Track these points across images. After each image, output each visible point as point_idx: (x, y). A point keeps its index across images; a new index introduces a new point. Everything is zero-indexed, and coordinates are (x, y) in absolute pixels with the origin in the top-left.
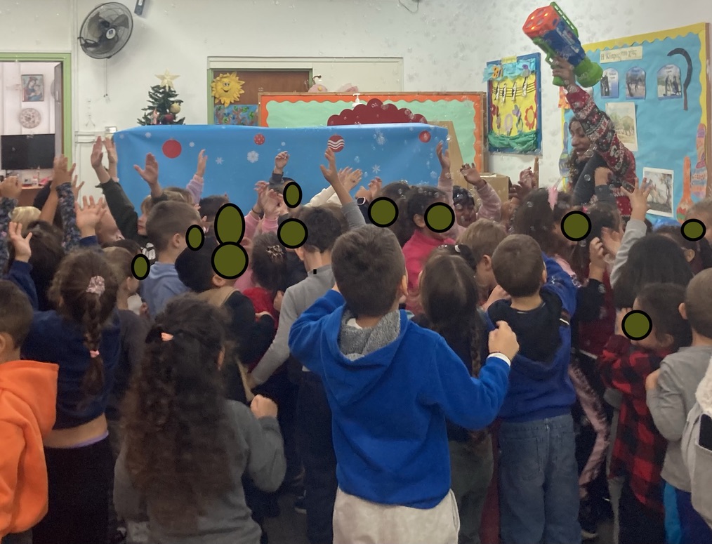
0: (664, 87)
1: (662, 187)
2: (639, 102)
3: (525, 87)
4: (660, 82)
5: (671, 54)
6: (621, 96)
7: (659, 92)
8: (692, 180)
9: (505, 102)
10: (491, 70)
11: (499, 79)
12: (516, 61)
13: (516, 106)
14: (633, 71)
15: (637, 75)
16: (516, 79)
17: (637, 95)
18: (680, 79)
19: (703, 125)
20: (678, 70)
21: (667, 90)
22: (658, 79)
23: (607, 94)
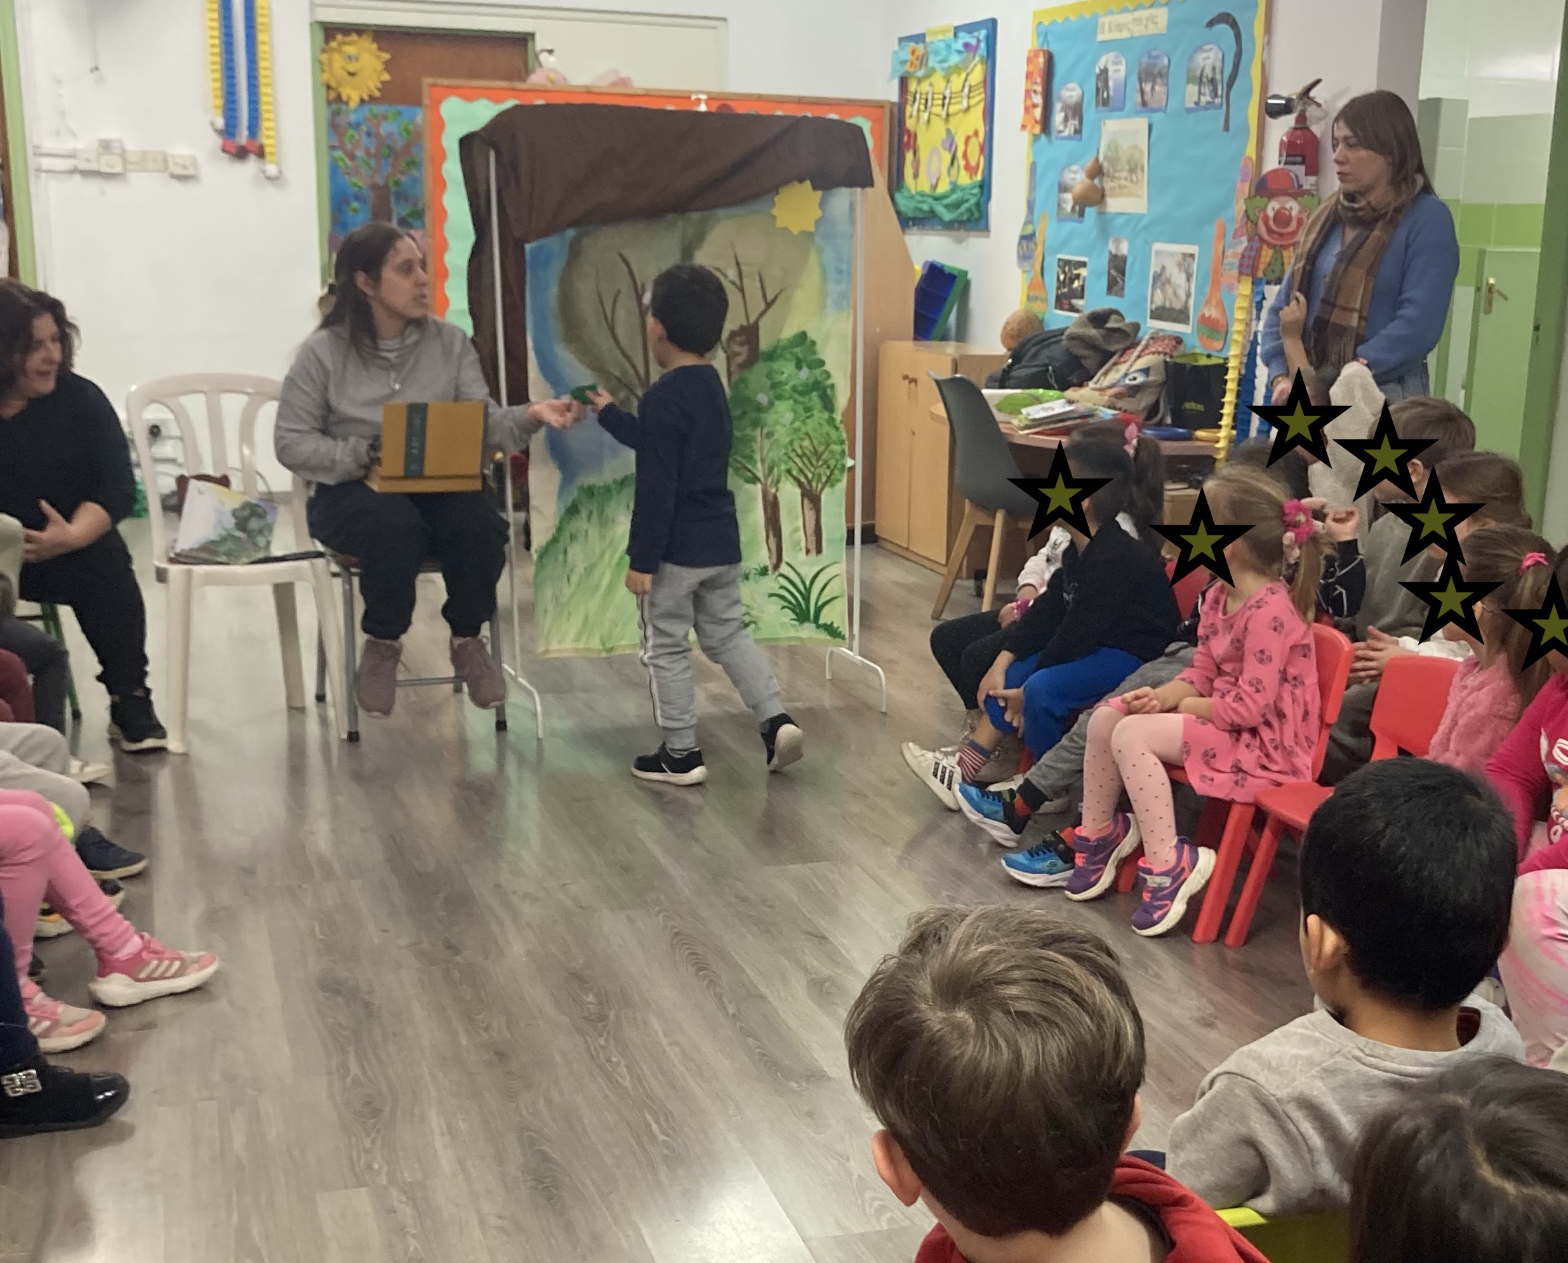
0: (1196, 88)
1: (1179, 279)
2: (1157, 117)
3: (966, 90)
4: (1190, 80)
5: (1211, 24)
6: (1129, 106)
7: (1187, 99)
8: (1225, 261)
9: (929, 121)
10: (906, 55)
11: (920, 74)
12: (951, 35)
13: (948, 131)
14: (1150, 56)
15: (1155, 65)
16: (951, 74)
17: (1152, 104)
18: (1222, 72)
19: (1250, 159)
20: (1220, 55)
21: (1200, 93)
22: (1189, 71)
23: (1105, 103)
